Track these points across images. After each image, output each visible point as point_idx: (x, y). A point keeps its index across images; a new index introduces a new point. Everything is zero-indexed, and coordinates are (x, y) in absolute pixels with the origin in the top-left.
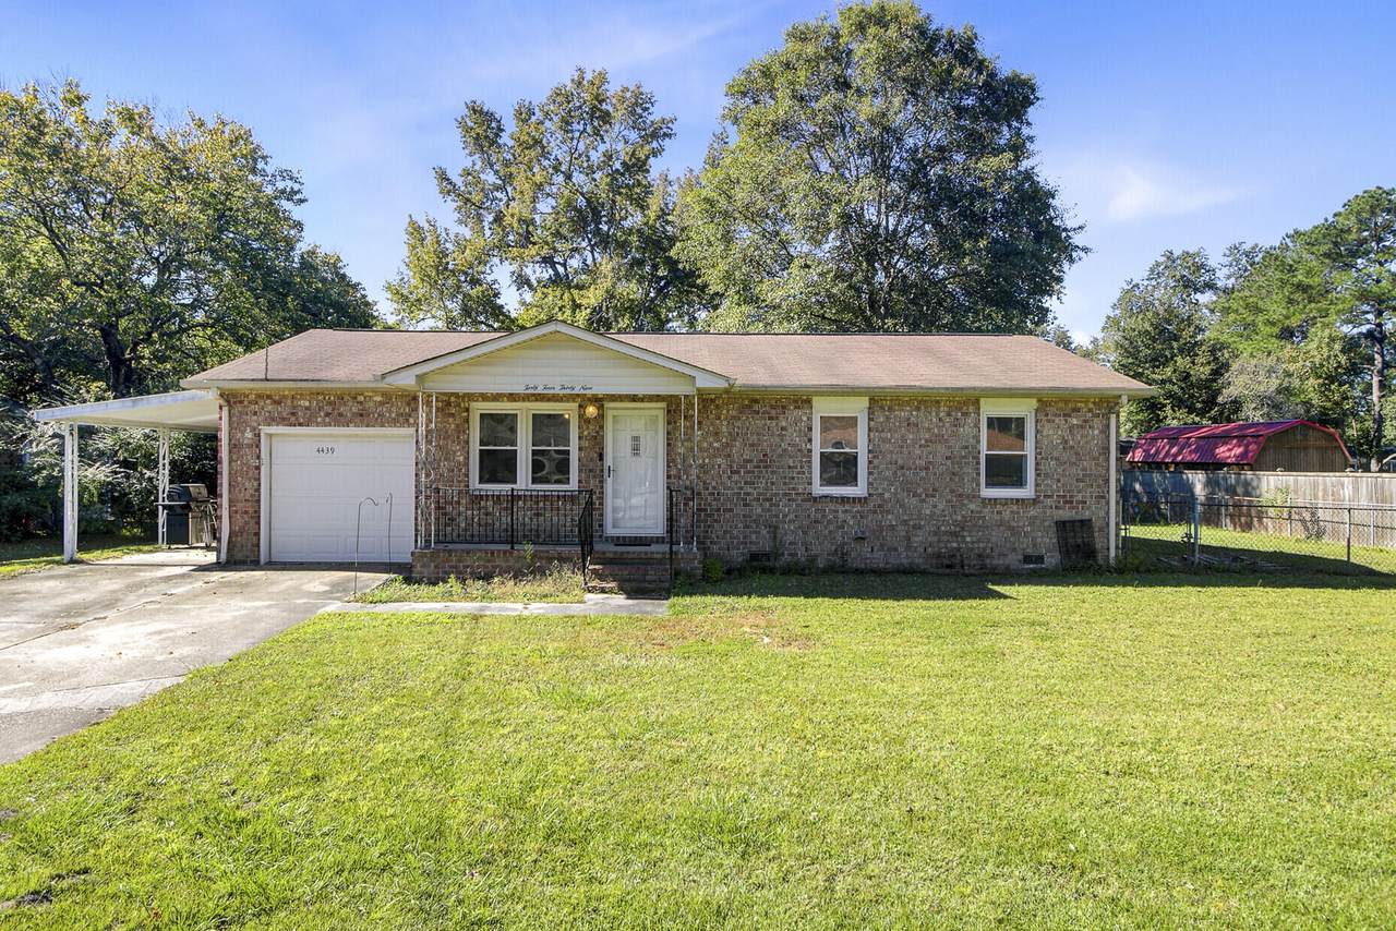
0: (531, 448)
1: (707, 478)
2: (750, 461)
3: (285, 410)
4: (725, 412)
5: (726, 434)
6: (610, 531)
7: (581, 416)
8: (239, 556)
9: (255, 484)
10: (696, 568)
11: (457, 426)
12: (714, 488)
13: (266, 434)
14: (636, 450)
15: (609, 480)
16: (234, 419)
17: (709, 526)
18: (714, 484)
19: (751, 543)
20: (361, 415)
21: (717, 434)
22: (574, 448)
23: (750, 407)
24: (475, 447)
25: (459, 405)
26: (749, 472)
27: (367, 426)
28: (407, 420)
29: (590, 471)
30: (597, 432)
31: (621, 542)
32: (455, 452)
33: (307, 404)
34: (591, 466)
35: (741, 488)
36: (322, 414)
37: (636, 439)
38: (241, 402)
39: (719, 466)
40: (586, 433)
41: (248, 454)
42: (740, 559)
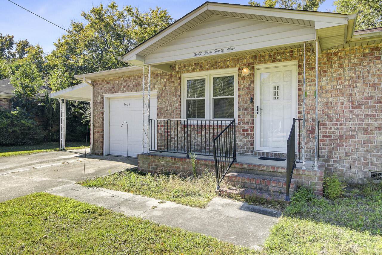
0: (212, 97)
1: (331, 112)
2: (371, 98)
3: (110, 86)
4: (347, 61)
5: (348, 78)
6: (258, 148)
7: (239, 75)
8: (97, 151)
9: (102, 119)
10: (316, 184)
11: (175, 87)
12: (337, 120)
13: (105, 97)
14: (277, 95)
15: (258, 116)
16: (95, 92)
17: (333, 149)
18: (337, 117)
19: (372, 164)
20: (136, 86)
21: (340, 78)
22: (236, 97)
23: (370, 54)
24: (184, 99)
25: (176, 76)
26: (370, 107)
27: (139, 91)
28: (154, 86)
29: (246, 110)
30: (250, 85)
31: (265, 156)
32: (174, 102)
33: (118, 82)
34: (246, 106)
35: (362, 120)
36: (123, 87)
37: (277, 88)
38: (97, 84)
39: (342, 103)
40: (242, 86)
41: (99, 106)
42: (362, 177)
